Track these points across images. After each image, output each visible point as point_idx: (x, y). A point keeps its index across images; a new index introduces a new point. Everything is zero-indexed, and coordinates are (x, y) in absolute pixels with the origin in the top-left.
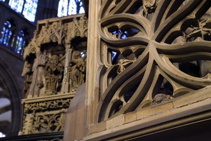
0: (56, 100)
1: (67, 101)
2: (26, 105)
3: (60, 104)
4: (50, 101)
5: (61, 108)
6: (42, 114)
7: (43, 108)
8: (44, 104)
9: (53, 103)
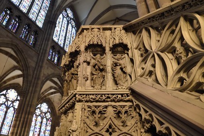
0: (105, 94)
1: (114, 96)
2: (77, 96)
3: (109, 97)
4: (99, 94)
5: (108, 101)
6: (89, 104)
7: (92, 100)
8: (94, 97)
9: (102, 96)
